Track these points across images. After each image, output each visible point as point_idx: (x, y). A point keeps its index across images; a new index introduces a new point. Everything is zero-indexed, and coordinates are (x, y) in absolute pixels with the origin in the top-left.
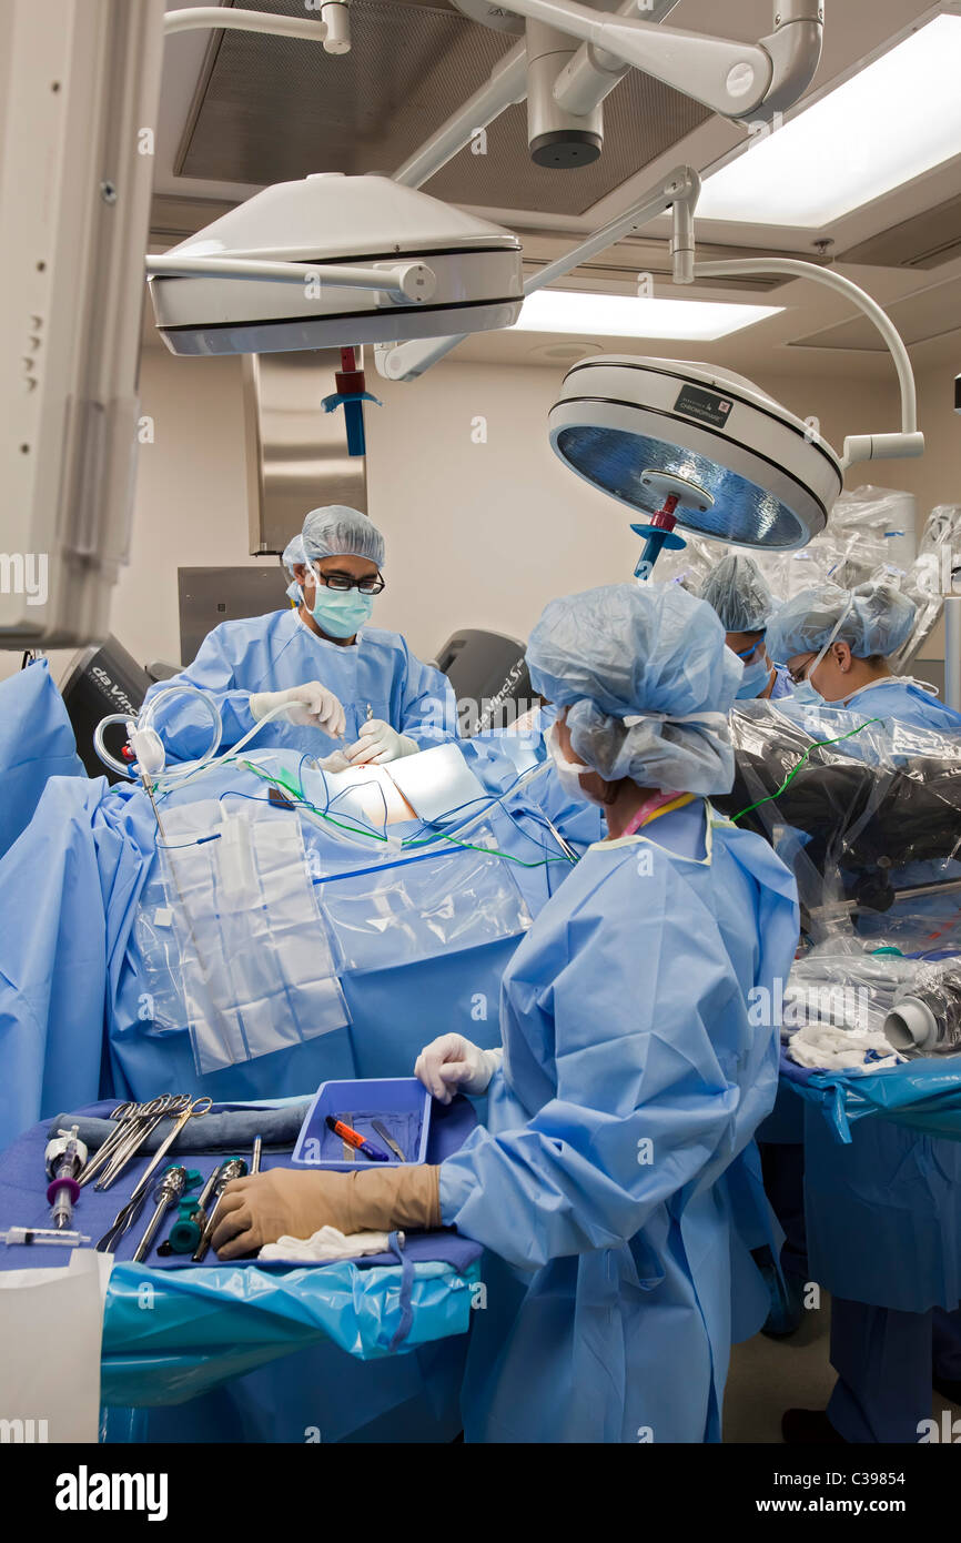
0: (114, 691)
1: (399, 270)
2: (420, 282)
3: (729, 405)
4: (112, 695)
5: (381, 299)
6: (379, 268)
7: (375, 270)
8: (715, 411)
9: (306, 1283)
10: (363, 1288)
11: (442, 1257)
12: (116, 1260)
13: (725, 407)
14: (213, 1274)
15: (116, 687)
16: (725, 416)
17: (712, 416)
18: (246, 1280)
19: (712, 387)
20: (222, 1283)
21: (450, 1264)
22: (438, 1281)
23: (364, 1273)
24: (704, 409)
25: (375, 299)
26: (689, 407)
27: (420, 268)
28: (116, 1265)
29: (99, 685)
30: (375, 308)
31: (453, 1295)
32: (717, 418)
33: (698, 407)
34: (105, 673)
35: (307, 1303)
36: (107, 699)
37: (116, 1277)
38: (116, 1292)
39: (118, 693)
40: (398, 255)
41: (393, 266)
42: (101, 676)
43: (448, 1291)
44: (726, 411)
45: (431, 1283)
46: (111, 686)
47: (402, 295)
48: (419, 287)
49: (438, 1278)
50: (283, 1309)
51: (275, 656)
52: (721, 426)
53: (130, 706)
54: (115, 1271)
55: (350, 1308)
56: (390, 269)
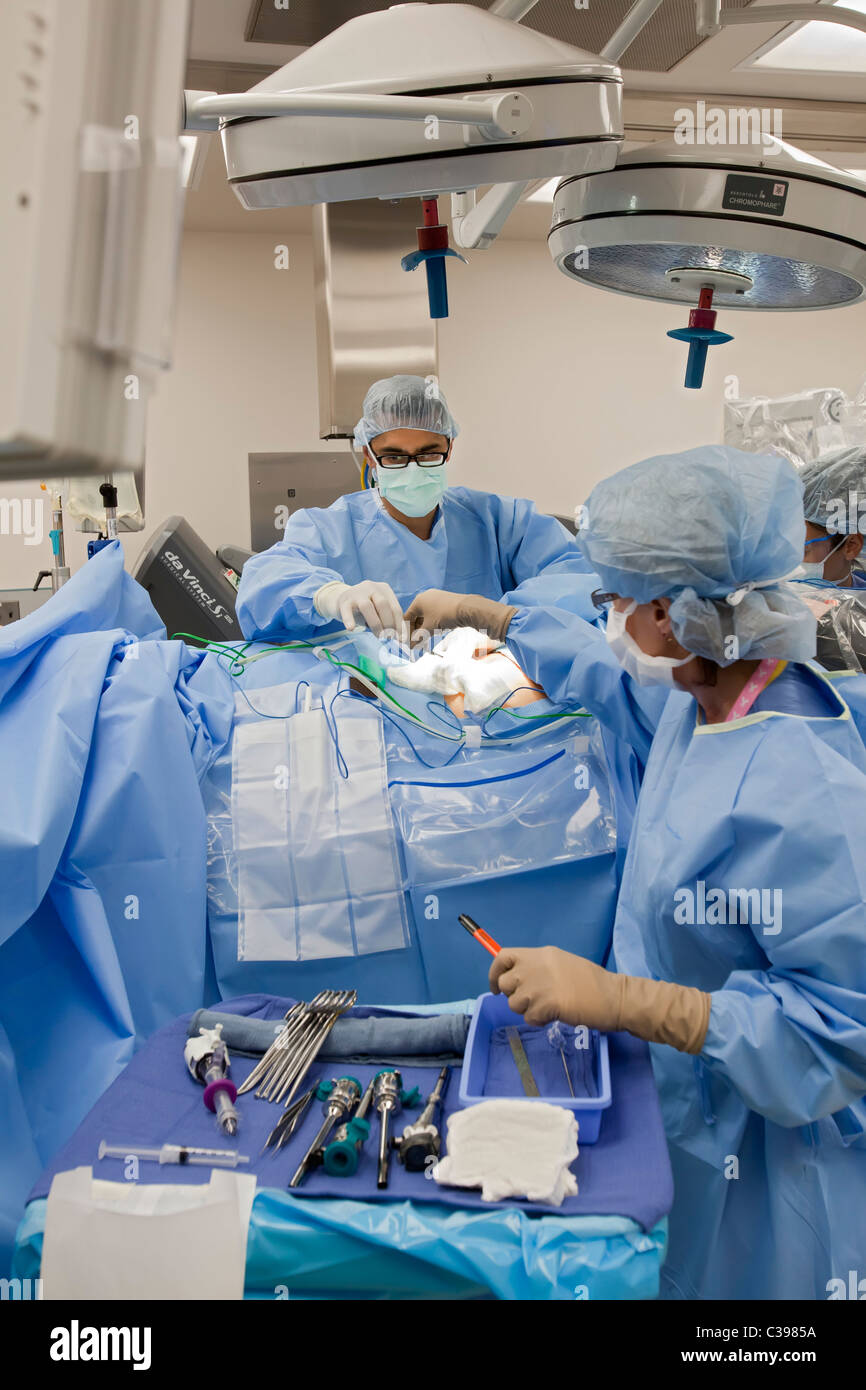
0: (186, 575)
1: (493, 101)
2: (516, 113)
3: (784, 187)
4: (184, 579)
5: (472, 135)
6: (469, 99)
7: (465, 102)
8: (770, 198)
9: (468, 1231)
10: (534, 1243)
11: (623, 1211)
12: (259, 1184)
13: (779, 190)
14: (364, 1213)
15: (188, 572)
16: (782, 201)
17: (767, 205)
18: (402, 1221)
19: (760, 170)
20: (376, 1224)
21: (634, 1220)
22: (621, 1241)
23: (534, 1224)
24: (758, 199)
25: (464, 136)
26: (740, 201)
27: (516, 98)
28: (260, 1190)
29: (172, 568)
30: (464, 147)
31: (638, 1258)
32: (773, 206)
33: (751, 198)
34: (177, 557)
35: (471, 1256)
36: (178, 583)
37: (259, 1204)
38: (261, 1222)
39: (190, 577)
40: (491, 85)
41: (485, 99)
42: (173, 558)
43: (630, 1252)
44: (782, 195)
45: (614, 1242)
46: (183, 571)
47: (495, 129)
48: (515, 118)
49: (621, 1236)
50: (443, 1259)
51: (359, 539)
52: (780, 213)
53: (201, 590)
54: (259, 1198)
55: (520, 1265)
56: (483, 99)
